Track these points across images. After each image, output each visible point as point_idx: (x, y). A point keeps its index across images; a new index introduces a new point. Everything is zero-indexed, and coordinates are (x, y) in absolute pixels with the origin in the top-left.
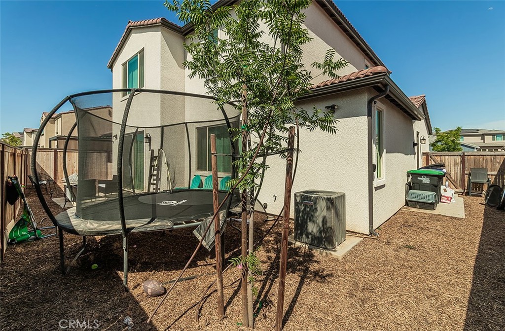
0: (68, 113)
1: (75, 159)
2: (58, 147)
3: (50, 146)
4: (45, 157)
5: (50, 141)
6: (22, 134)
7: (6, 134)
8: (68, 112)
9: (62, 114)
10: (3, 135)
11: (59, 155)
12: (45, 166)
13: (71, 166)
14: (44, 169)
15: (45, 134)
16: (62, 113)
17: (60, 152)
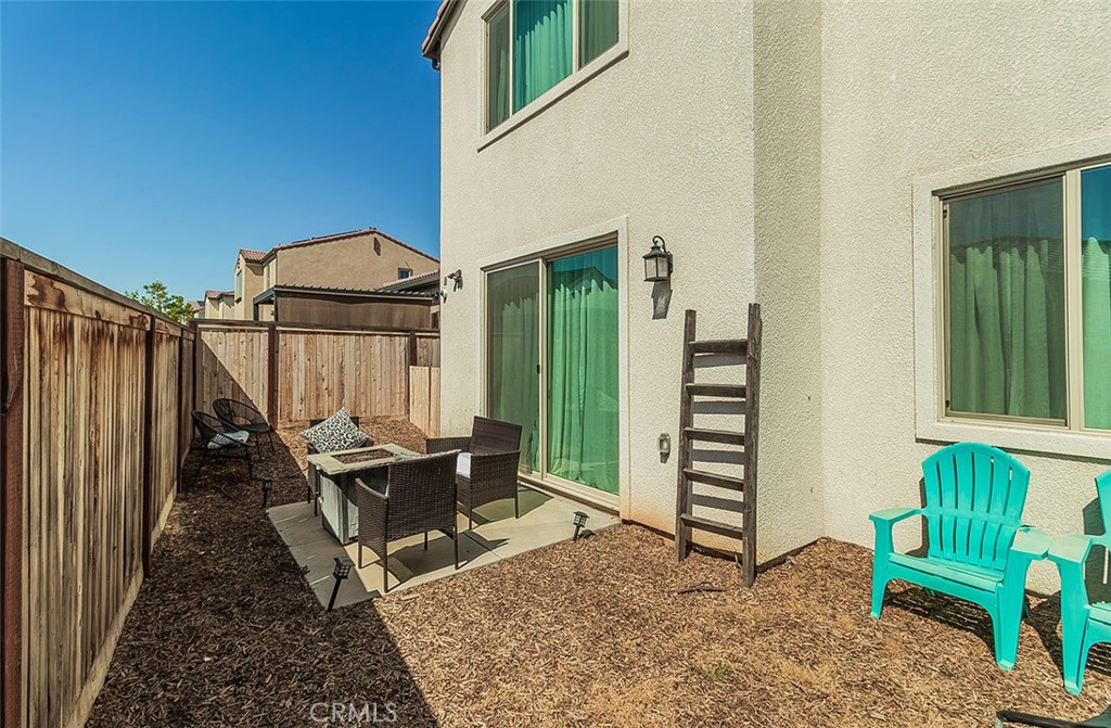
0: (290, 247)
1: (325, 353)
2: (276, 319)
3: (256, 316)
4: (243, 347)
5: (256, 305)
6: (202, 304)
7: (154, 286)
8: (290, 244)
9: (277, 250)
10: (146, 287)
11: (281, 343)
12: (243, 378)
13: (313, 376)
14: (242, 386)
15: (243, 299)
16: (277, 247)
17: (284, 332)
